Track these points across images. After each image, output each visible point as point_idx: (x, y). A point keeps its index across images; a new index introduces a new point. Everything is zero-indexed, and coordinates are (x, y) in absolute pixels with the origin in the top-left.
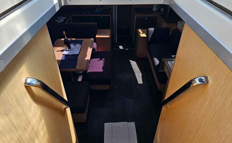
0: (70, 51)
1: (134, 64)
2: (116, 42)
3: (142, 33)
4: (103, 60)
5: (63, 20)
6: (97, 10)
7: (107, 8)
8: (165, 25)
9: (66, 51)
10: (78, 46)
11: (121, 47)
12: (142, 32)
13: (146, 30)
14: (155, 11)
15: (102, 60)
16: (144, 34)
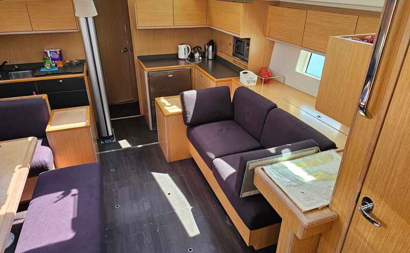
1: (165, 181)
2: (110, 134)
3: (168, 104)
4: (74, 195)
6: (48, 67)
7: (76, 61)
8: (213, 83)
11: (124, 144)
12: (169, 102)
13: (177, 98)
14: (185, 59)
15: (69, 196)
16: (175, 106)
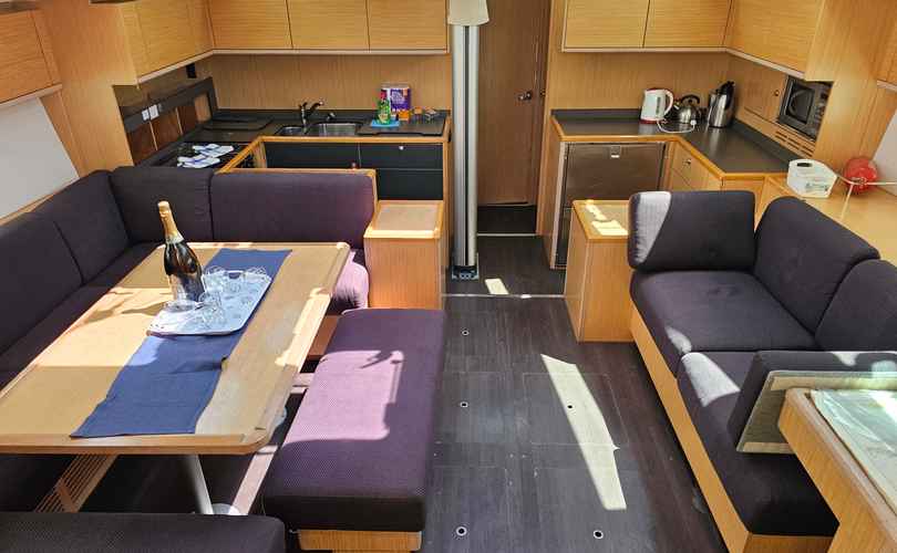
0: (197, 314)
2: (472, 263)
3: (600, 216)
4: (395, 362)
5: (219, 157)
6: (383, 119)
7: (432, 112)
8: (713, 180)
9: (178, 309)
10: (255, 280)
11: (496, 287)
12: (603, 213)
13: (623, 207)
14: (655, 123)
15: (388, 362)
16: (614, 223)
